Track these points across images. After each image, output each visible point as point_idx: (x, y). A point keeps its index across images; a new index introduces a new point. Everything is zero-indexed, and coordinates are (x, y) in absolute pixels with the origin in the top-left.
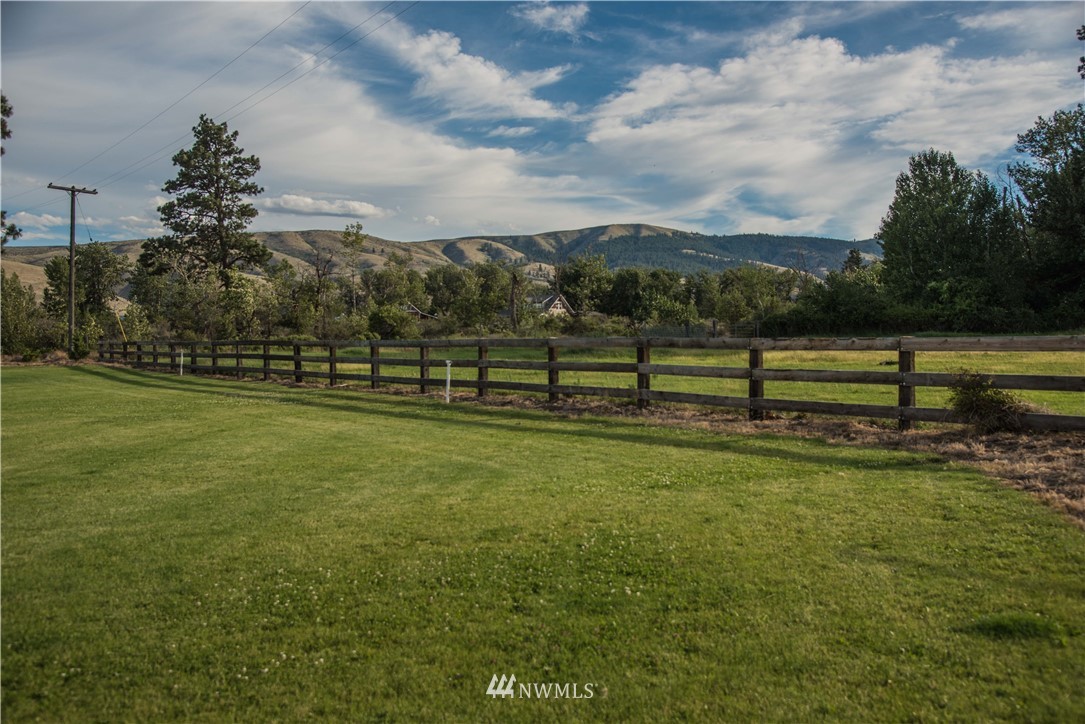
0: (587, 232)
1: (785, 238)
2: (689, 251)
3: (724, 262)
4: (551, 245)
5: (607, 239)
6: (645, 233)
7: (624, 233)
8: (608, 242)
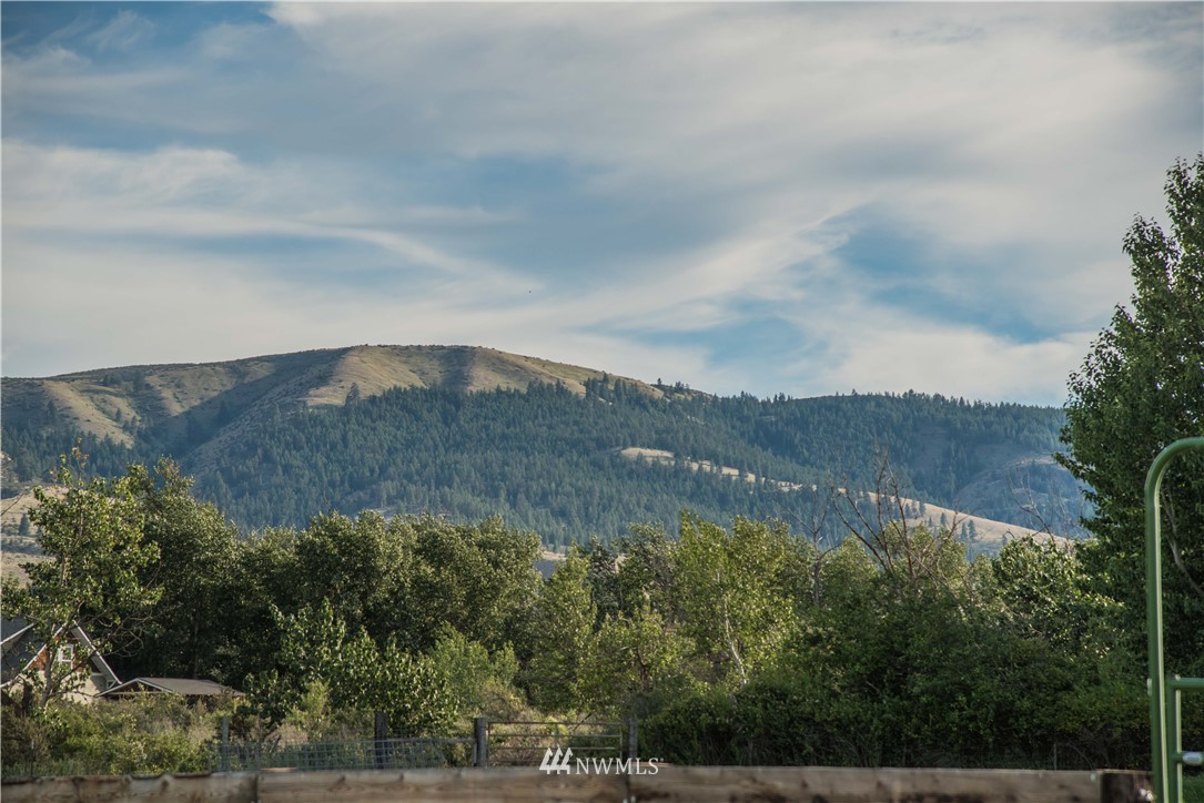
0: (262, 372)
1: (1005, 411)
2: (650, 454)
3: (779, 496)
4: (117, 417)
5: (339, 401)
6: (483, 381)
7: (405, 378)
8: (344, 411)
